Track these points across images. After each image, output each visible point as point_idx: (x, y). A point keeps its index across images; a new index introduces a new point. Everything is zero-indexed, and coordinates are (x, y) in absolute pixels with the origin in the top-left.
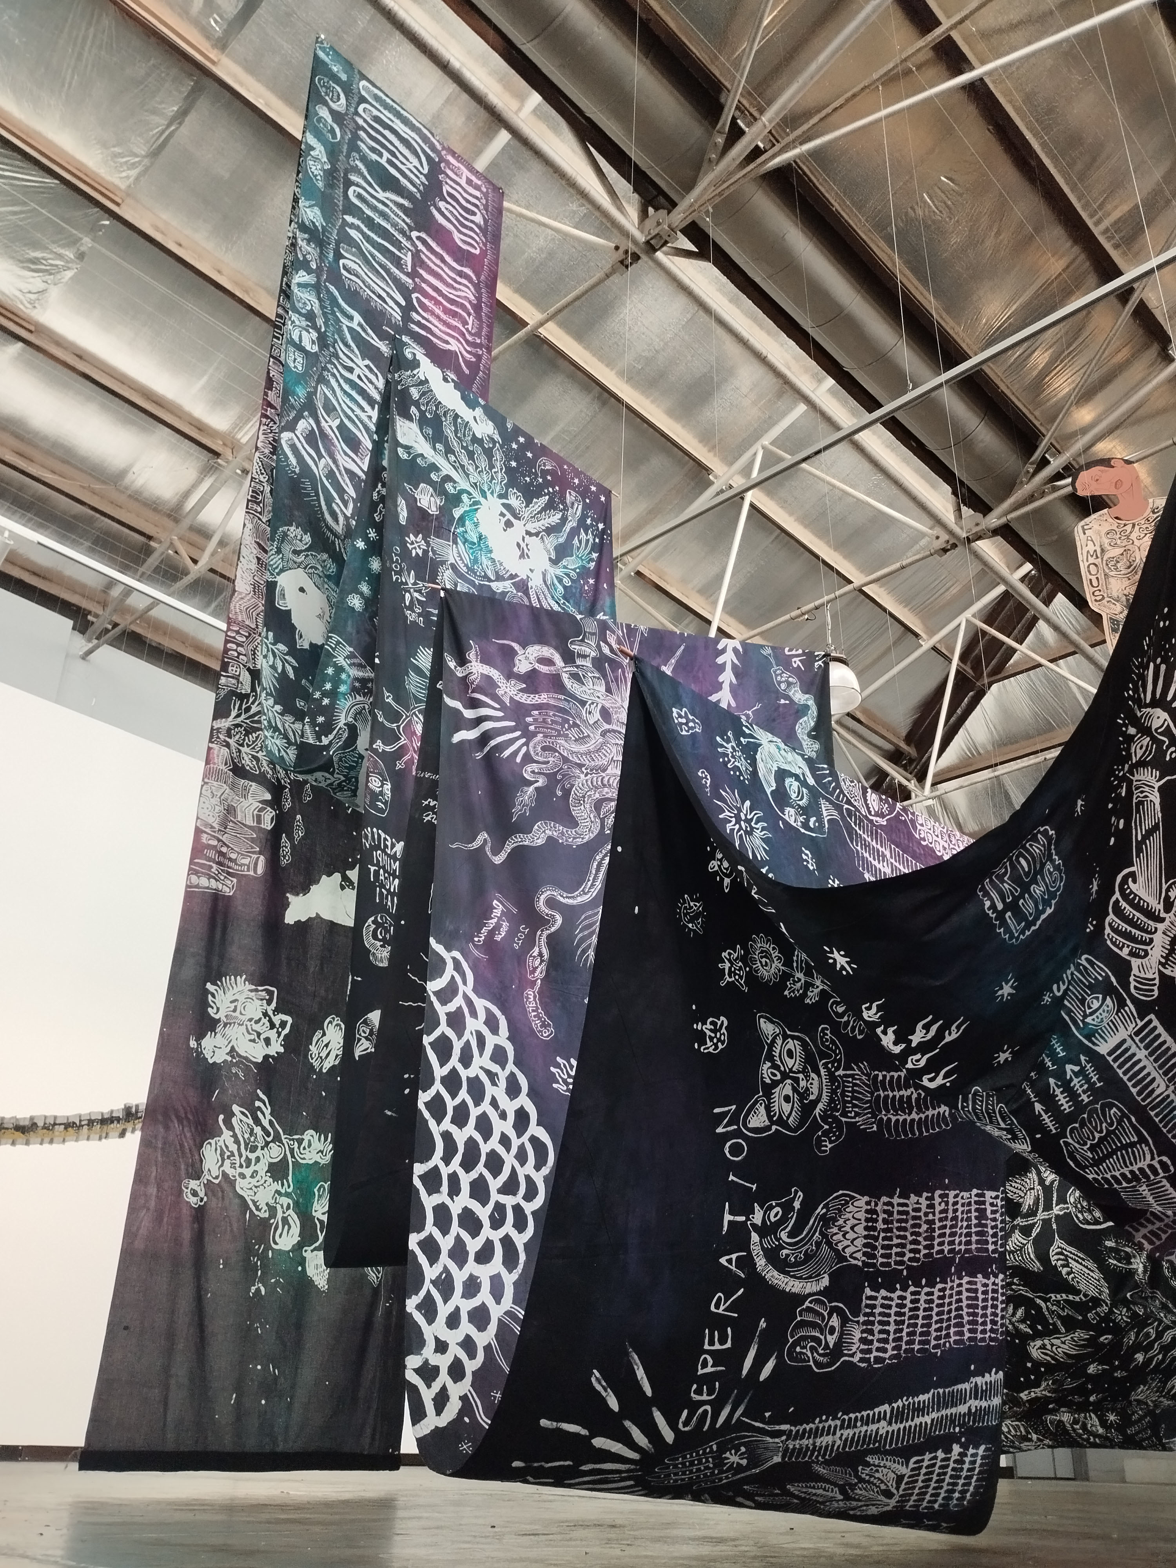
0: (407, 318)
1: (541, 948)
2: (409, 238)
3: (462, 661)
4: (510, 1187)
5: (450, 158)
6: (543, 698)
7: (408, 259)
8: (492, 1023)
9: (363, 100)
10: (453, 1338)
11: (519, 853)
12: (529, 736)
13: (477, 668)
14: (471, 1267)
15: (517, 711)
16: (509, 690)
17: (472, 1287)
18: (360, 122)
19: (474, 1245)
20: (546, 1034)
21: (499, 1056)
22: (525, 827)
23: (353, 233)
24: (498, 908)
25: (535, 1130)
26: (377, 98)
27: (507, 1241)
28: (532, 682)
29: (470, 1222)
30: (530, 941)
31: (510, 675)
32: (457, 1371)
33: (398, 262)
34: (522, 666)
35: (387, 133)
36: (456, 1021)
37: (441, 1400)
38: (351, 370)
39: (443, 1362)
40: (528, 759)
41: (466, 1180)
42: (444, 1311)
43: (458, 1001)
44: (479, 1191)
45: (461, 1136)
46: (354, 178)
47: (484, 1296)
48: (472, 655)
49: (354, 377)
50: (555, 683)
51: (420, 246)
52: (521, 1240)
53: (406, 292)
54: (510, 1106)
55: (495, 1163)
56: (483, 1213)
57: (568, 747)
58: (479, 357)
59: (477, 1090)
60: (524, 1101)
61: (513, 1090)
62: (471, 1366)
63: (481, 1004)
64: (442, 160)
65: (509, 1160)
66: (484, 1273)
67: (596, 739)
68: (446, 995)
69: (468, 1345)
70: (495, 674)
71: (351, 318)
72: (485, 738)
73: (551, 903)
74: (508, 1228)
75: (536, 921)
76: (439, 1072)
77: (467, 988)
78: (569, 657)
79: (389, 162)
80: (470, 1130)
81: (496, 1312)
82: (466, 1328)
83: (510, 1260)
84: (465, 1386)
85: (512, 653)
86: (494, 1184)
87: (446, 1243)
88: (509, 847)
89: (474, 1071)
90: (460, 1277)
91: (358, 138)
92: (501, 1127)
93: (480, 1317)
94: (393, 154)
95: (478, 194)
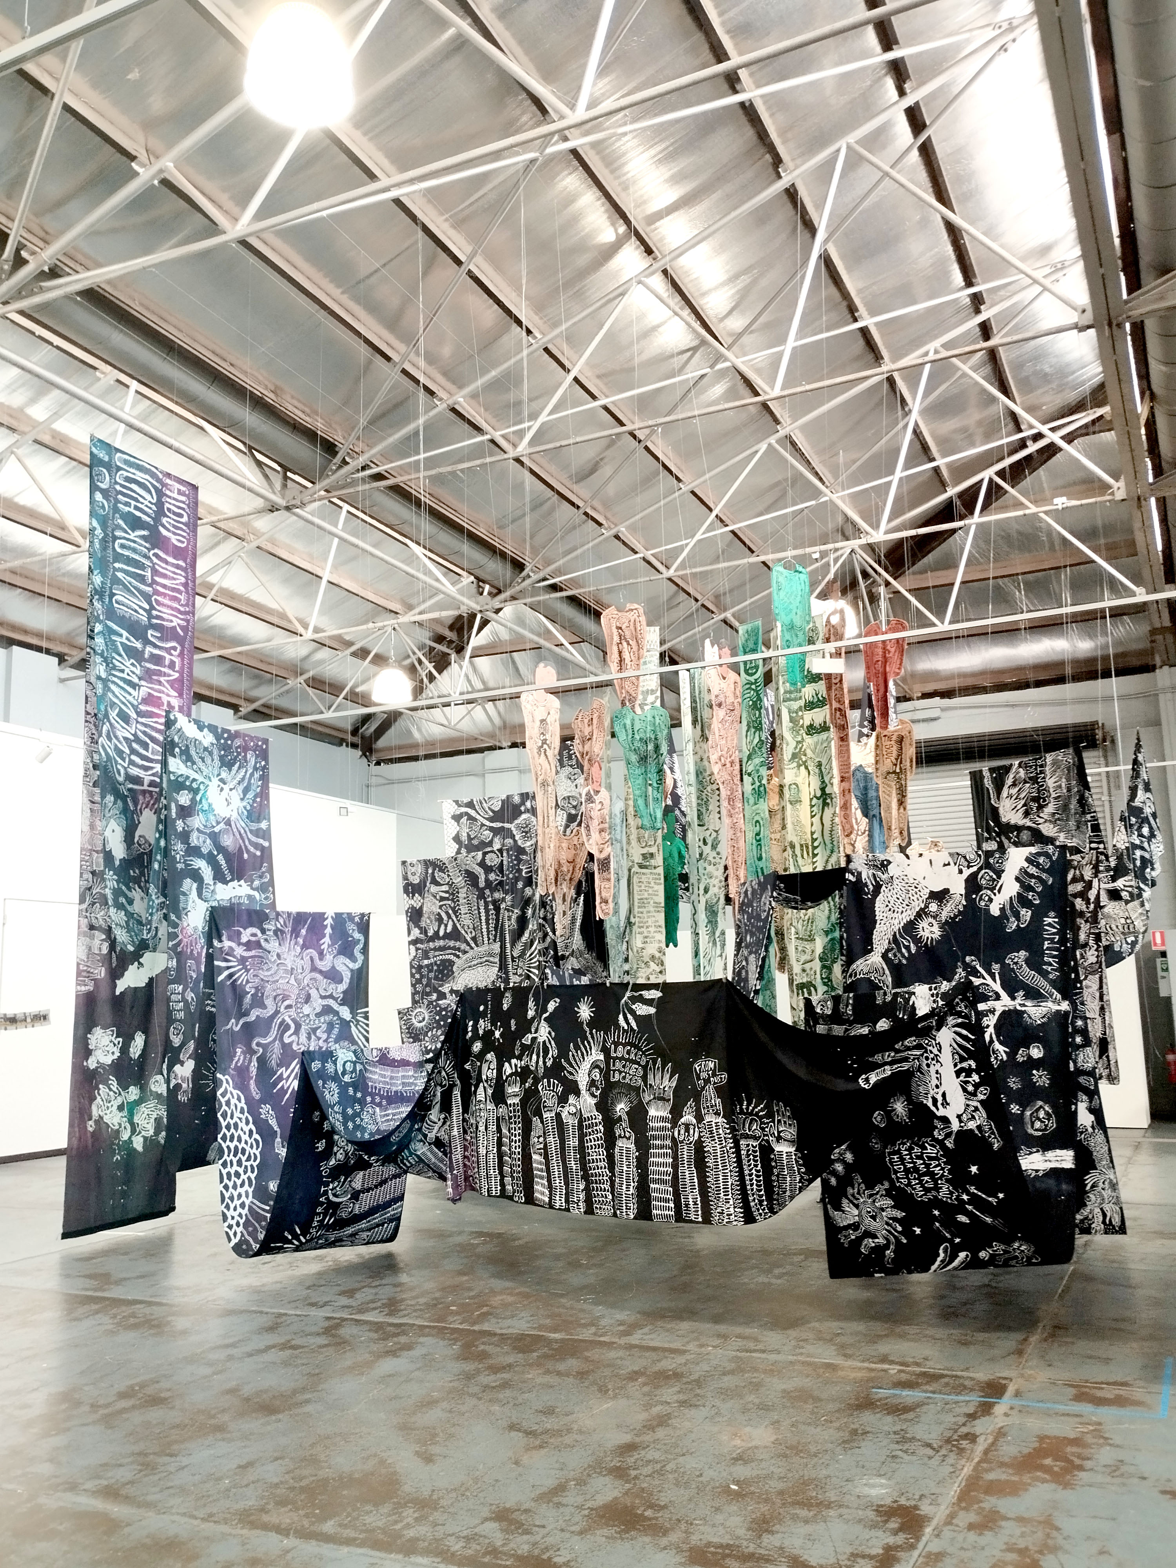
0: (150, 617)
1: (255, 1063)
2: (148, 558)
3: (221, 941)
4: (248, 1159)
5: (168, 481)
6: (253, 953)
7: (148, 574)
8: (239, 1099)
9: (119, 469)
10: (236, 1214)
11: (246, 1025)
12: (248, 971)
13: (227, 944)
14: (239, 1190)
15: (243, 960)
16: (239, 951)
17: (240, 1196)
18: (118, 488)
19: (239, 1182)
20: (257, 1097)
21: (242, 1112)
22: (246, 1014)
23: (120, 575)
24: (239, 1051)
25: (256, 1136)
26: (126, 462)
27: (249, 1178)
28: (249, 945)
29: (238, 1175)
30: (250, 1061)
31: (239, 944)
32: (238, 1224)
33: (142, 579)
34: (244, 939)
35: (134, 486)
36: (228, 1103)
37: (235, 1234)
38: (122, 671)
39: (234, 1222)
40: (248, 982)
41: (235, 1160)
42: (232, 1206)
43: (229, 1095)
44: (239, 1163)
45: (232, 1146)
46: (118, 533)
47: (243, 1198)
48: (224, 938)
49: (125, 676)
50: (258, 945)
51: (155, 560)
52: (253, 1176)
53: (147, 598)
54: (246, 1129)
55: (243, 1151)
56: (241, 1170)
57: (263, 974)
58: (188, 621)
59: (236, 1126)
60: (251, 1126)
61: (247, 1123)
62: (242, 1222)
63: (235, 1092)
64: (164, 485)
65: (248, 1149)
66: (242, 1191)
67: (275, 968)
68: (223, 1095)
69: (240, 1215)
70: (233, 945)
71: (121, 636)
72: (231, 976)
73: (258, 1044)
74: (249, 1173)
75: (253, 1052)
76: (224, 1124)
77: (230, 1089)
78: (263, 931)
79: (136, 508)
80: (235, 1142)
81: (247, 1203)
82: (239, 1210)
83: (250, 1185)
84: (241, 1228)
85: (239, 933)
86: (244, 1159)
87: (231, 1184)
88: (241, 1022)
89: (235, 1119)
90: (236, 1194)
91: (117, 501)
92: (245, 1137)
93: (243, 1205)
94: (137, 500)
95: (183, 498)
